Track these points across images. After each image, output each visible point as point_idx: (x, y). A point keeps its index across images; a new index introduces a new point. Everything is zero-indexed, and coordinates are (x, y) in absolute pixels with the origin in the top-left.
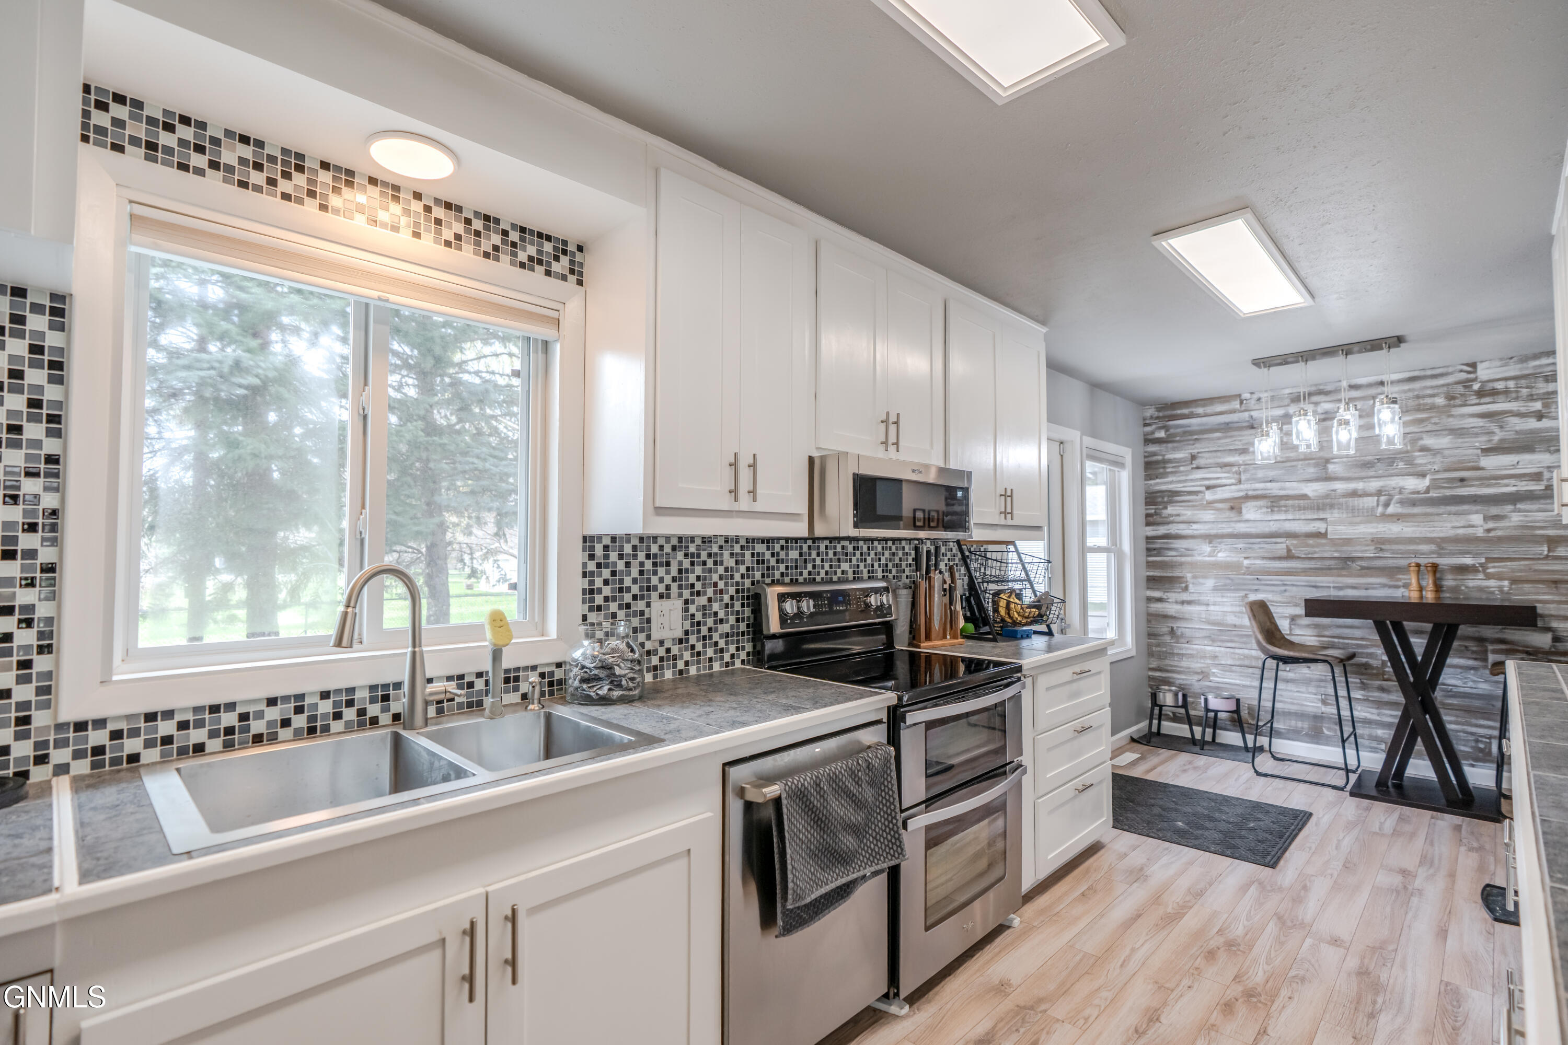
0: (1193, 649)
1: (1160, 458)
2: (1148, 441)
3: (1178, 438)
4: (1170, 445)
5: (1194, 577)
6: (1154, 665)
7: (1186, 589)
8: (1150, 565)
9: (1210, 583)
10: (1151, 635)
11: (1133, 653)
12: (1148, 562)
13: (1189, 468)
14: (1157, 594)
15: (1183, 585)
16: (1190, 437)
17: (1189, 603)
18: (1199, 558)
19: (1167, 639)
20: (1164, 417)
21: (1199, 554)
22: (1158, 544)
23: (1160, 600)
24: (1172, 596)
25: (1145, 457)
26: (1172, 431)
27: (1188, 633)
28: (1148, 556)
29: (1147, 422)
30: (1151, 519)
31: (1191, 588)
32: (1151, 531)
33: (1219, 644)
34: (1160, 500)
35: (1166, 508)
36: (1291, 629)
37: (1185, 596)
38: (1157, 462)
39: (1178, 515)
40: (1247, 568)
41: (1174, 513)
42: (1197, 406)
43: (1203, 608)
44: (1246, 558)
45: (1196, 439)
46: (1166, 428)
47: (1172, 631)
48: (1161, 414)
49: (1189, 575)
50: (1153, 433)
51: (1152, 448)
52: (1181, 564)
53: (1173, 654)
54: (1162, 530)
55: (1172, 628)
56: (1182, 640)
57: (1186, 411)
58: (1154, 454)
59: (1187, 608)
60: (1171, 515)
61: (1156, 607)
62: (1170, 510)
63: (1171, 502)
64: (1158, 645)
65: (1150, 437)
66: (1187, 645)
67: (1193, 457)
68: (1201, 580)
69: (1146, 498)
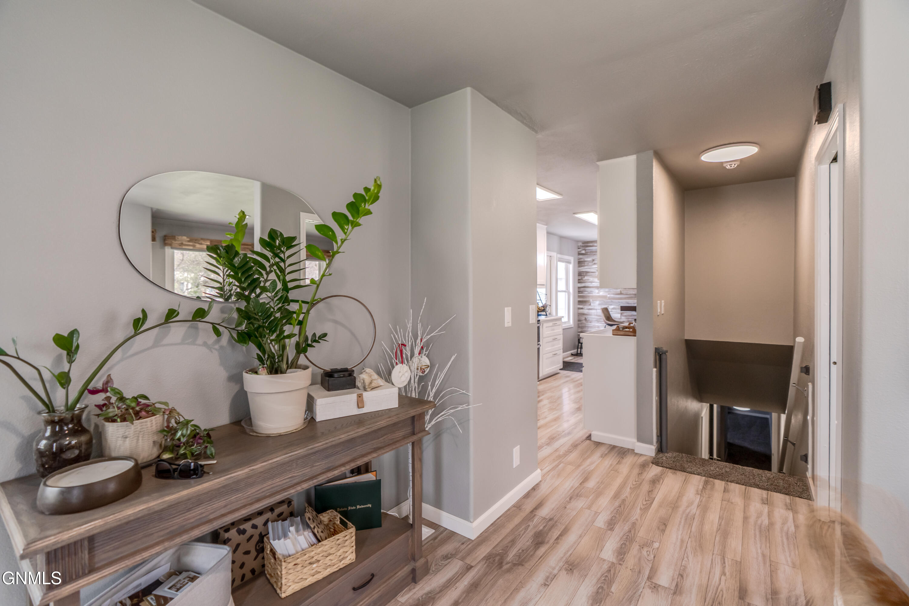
0: (592, 325)
1: (583, 260)
2: (579, 254)
3: (589, 254)
4: (586, 256)
5: (593, 301)
6: (580, 331)
7: (590, 305)
8: (579, 297)
9: (597, 302)
10: (579, 320)
11: (573, 326)
12: (578, 296)
13: (592, 264)
14: (581, 307)
15: (589, 303)
16: (592, 253)
17: (591, 309)
18: (594, 294)
19: (584, 322)
20: (584, 246)
21: (595, 293)
22: (582, 289)
23: (582, 308)
24: (586, 307)
25: (578, 259)
26: (587, 251)
27: (590, 319)
28: (579, 293)
29: (579, 247)
30: (580, 281)
31: (592, 304)
32: (580, 285)
33: (600, 322)
34: (582, 274)
35: (584, 277)
36: (621, 317)
37: (590, 307)
38: (582, 261)
39: (588, 280)
40: (609, 297)
41: (587, 279)
43: (595, 311)
44: (609, 294)
45: (594, 254)
46: (585, 250)
47: (586, 319)
48: (583, 245)
49: (591, 300)
50: (581, 251)
51: (581, 256)
52: (589, 296)
53: (586, 327)
54: (583, 285)
55: (586, 318)
56: (589, 322)
57: (591, 244)
58: (581, 259)
59: (591, 311)
60: (586, 280)
61: (581, 311)
62: (586, 278)
63: (586, 275)
64: (581, 324)
65: (580, 253)
66: (590, 324)
67: (593, 260)
68: (595, 302)
69: (578, 274)
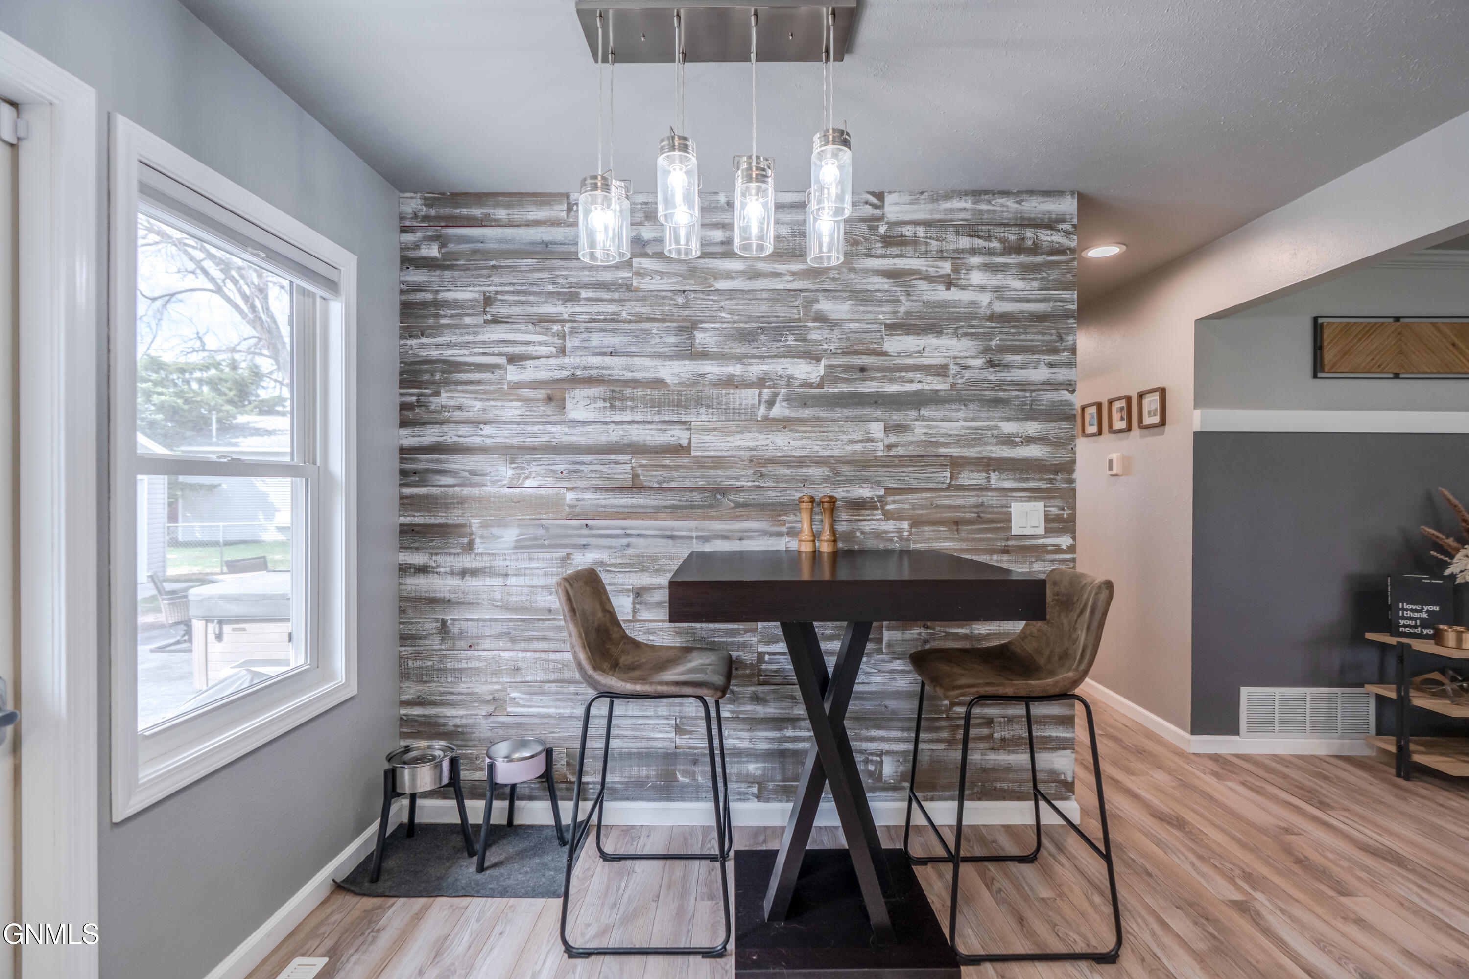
0: (479, 659)
1: (429, 296)
2: (408, 262)
3: (462, 262)
4: (447, 274)
5: (484, 525)
6: (411, 691)
7: (470, 547)
8: (407, 503)
9: (510, 535)
10: (406, 638)
11: (353, 690)
12: (402, 497)
13: (480, 320)
14: (418, 559)
15: (465, 540)
16: (482, 263)
17: (475, 573)
18: (493, 490)
19: (435, 642)
20: (438, 218)
21: (494, 483)
22: (422, 463)
23: (423, 570)
24: (445, 562)
25: (402, 292)
26: (452, 247)
27: (472, 629)
28: (402, 485)
29: (408, 223)
30: (410, 415)
31: (479, 546)
32: (409, 438)
33: (523, 645)
34: (426, 377)
35: (437, 394)
36: (634, 611)
37: (467, 561)
38: (424, 304)
39: (459, 408)
40: (570, 506)
41: (452, 403)
42: (497, 205)
43: (498, 581)
44: (570, 489)
45: (493, 266)
46: (442, 241)
47: (444, 628)
48: (433, 212)
49: (475, 521)
50: (417, 247)
51: (416, 276)
52: (462, 501)
53: (444, 671)
54: (429, 436)
55: (444, 622)
56: (459, 644)
57: (476, 212)
58: (418, 288)
59: (471, 583)
60: (446, 408)
61: (417, 584)
62: (446, 398)
63: (446, 383)
64: (417, 657)
65: (411, 254)
66: (469, 653)
67: (488, 301)
68: (495, 531)
69: (401, 373)
